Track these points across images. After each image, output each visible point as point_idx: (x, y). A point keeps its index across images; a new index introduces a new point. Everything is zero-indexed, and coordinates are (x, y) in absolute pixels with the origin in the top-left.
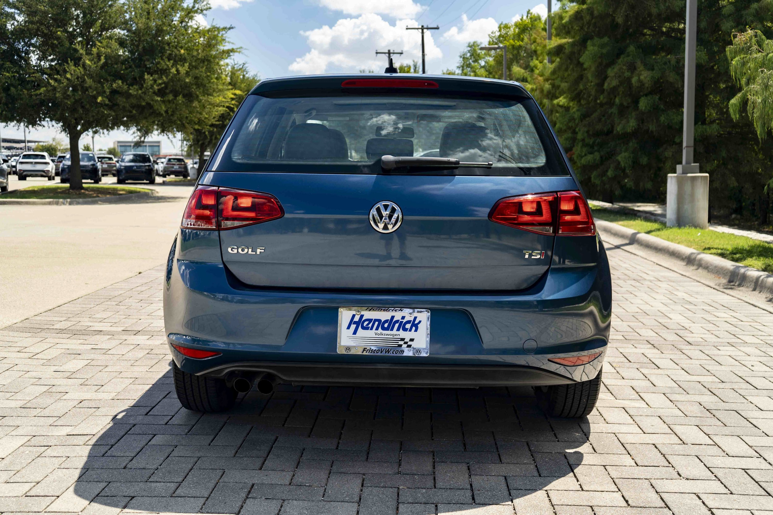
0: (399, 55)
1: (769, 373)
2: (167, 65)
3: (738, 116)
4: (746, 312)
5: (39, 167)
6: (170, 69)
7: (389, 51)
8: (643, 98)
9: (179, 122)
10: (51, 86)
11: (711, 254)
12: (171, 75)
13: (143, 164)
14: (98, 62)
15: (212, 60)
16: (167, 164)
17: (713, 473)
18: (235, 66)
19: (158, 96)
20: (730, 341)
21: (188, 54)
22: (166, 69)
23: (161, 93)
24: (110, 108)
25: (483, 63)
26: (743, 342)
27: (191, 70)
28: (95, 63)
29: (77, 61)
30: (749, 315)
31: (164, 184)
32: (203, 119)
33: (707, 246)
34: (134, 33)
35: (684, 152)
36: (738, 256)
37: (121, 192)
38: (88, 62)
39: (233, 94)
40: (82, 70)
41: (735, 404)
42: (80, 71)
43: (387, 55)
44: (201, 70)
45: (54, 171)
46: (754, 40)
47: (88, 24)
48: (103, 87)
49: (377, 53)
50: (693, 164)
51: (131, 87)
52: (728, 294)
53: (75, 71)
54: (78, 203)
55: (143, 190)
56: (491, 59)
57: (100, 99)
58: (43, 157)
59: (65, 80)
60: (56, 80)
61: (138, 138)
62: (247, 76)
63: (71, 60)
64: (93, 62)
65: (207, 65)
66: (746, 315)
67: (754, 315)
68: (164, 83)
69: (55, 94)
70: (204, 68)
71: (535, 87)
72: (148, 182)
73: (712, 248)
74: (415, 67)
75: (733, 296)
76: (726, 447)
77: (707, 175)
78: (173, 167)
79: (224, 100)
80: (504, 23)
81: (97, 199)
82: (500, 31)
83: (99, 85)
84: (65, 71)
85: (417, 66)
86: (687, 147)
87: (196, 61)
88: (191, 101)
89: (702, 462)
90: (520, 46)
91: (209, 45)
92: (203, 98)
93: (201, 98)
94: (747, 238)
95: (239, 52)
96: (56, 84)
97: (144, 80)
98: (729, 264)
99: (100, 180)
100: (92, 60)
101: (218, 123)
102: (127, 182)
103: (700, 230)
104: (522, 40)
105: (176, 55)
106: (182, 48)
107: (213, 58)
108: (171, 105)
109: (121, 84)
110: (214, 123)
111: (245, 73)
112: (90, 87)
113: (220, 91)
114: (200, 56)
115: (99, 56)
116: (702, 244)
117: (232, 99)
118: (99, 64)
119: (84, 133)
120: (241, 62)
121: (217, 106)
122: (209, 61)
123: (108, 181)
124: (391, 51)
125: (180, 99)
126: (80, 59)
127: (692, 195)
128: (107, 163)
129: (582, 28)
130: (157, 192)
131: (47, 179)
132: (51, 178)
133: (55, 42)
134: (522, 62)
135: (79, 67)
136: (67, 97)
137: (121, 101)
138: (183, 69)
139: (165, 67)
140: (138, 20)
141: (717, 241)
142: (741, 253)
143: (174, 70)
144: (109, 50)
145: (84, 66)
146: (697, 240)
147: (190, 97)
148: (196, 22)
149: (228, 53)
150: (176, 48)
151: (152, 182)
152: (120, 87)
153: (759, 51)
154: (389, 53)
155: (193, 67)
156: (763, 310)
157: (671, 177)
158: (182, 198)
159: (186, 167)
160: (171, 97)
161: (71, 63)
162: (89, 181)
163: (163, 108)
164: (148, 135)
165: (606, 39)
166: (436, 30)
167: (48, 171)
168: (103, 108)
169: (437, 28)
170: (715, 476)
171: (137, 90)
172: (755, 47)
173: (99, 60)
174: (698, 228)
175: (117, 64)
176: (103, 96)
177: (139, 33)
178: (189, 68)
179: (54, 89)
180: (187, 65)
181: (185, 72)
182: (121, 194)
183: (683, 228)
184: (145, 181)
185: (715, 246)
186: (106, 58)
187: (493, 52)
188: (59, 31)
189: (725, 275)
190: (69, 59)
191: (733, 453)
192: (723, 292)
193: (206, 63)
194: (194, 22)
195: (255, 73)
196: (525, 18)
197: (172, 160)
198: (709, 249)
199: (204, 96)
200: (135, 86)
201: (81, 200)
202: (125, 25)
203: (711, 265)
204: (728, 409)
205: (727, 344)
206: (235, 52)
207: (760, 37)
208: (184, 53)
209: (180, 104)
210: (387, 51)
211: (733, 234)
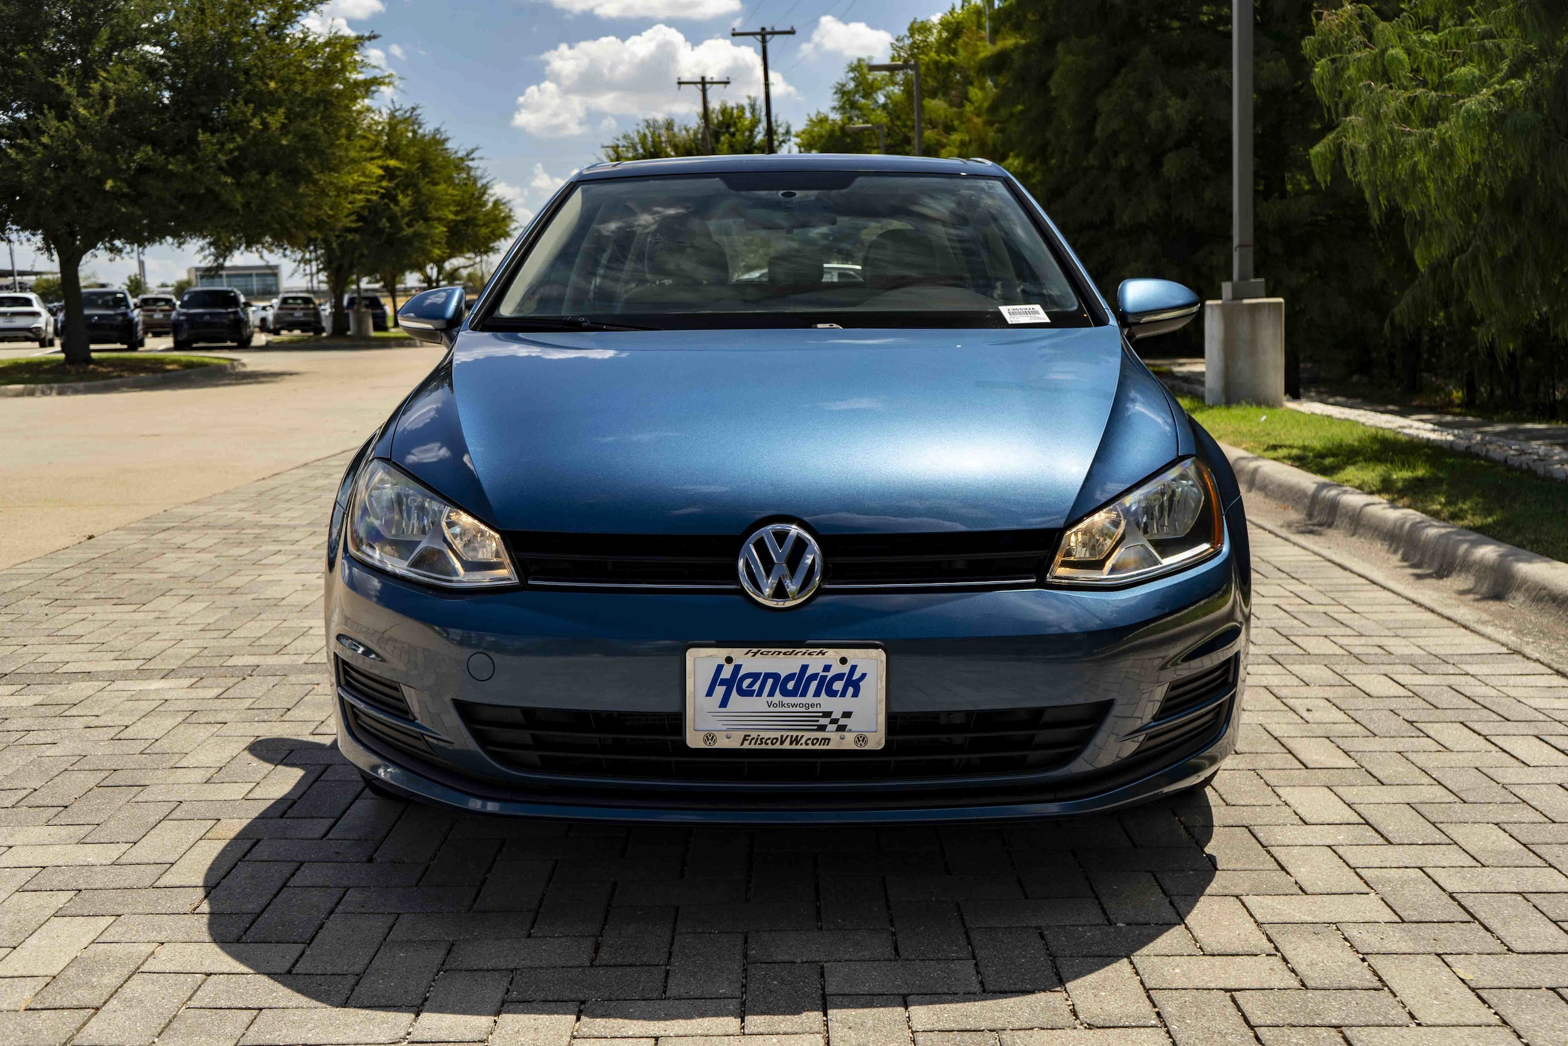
0: (722, 86)
1: (1341, 727)
2: (244, 113)
3: (1329, 178)
4: (1323, 582)
5: (20, 322)
6: (248, 121)
7: (703, 78)
8: (1170, 155)
9: (276, 226)
10: (12, 160)
11: (1275, 459)
12: (252, 132)
13: (223, 311)
14: (103, 110)
15: (335, 101)
16: (280, 309)
17: (1155, 1006)
18: (397, 114)
19: (226, 174)
20: (1275, 651)
21: (286, 91)
22: (242, 122)
23: (235, 167)
24: (134, 201)
25: (882, 99)
26: (1301, 652)
27: (290, 122)
28: (96, 113)
29: (63, 110)
30: (1329, 588)
31: (268, 347)
32: (325, 218)
33: (1273, 442)
34: (175, 50)
35: (1236, 256)
36: (1328, 461)
37: (170, 367)
38: (82, 111)
39: (381, 167)
40: (71, 127)
41: (1250, 809)
42: (68, 128)
43: (700, 86)
44: (311, 120)
45: (51, 329)
46: (1357, 24)
47: (85, 37)
48: (115, 161)
49: (680, 83)
50: (1252, 280)
51: (171, 159)
52: (1294, 544)
53: (58, 129)
54: (76, 392)
55: (216, 361)
56: (897, 90)
57: (109, 184)
58: (28, 302)
59: (39, 148)
60: (21, 148)
61: (211, 258)
62: (420, 131)
63: (50, 108)
64: (93, 111)
65: (324, 112)
66: (1321, 589)
67: (1339, 588)
68: (238, 148)
69: (20, 176)
70: (319, 116)
71: (967, 138)
72: (235, 344)
73: (1281, 447)
74: (753, 107)
75: (1304, 548)
76: (1202, 927)
77: (1281, 300)
78: (292, 315)
79: (362, 179)
80: (919, 20)
81: (118, 380)
82: (912, 35)
83: (107, 156)
84: (40, 131)
85: (757, 107)
86: (1240, 246)
87: (302, 104)
88: (296, 184)
89: (1137, 973)
90: (950, 65)
91: (328, 73)
92: (322, 178)
93: (317, 177)
94: (1356, 423)
95: (390, 83)
96: (20, 157)
97: (198, 144)
98: (1307, 481)
99: (142, 344)
100: (91, 107)
101: (353, 225)
102: (195, 345)
103: (1267, 411)
104: (954, 52)
105: (261, 93)
106: (272, 78)
107: (337, 97)
108: (256, 191)
109: (151, 153)
110: (348, 225)
111: (416, 127)
112: (89, 161)
113: (353, 161)
114: (308, 94)
115: (104, 97)
116: (1266, 438)
117: (382, 178)
118: (106, 113)
119: (89, 254)
120: (407, 106)
121: (353, 192)
122: (328, 104)
123: (157, 346)
124: (708, 79)
125: (273, 179)
126: (67, 105)
127: (1253, 342)
128: (162, 311)
129: (1043, 17)
130: (244, 365)
131: (37, 344)
132: (45, 343)
133: (20, 72)
134: (954, 93)
135: (66, 122)
136: (42, 181)
137: (153, 185)
138: (276, 120)
139: (240, 117)
140: (181, 25)
141: (1295, 431)
142: (1334, 455)
143: (256, 123)
144: (123, 86)
145: (76, 117)
146: (1257, 430)
147: (295, 175)
148: (301, 28)
149: (369, 86)
150: (261, 79)
151: (244, 344)
152: (149, 159)
153: (1366, 46)
154: (703, 82)
155: (297, 115)
156: (1360, 576)
157: (1211, 306)
158: (291, 374)
159: (317, 314)
160: (254, 176)
161: (51, 115)
162: (118, 346)
163: (239, 198)
164: (231, 252)
165: (1093, 40)
166: (790, 36)
167: (39, 329)
168: (119, 202)
169: (792, 32)
170: (1158, 1014)
171: (184, 164)
172: (1358, 38)
173: (106, 105)
174: (1263, 407)
175: (141, 113)
176: (115, 179)
177: (186, 51)
178: (286, 118)
179: (18, 166)
180: (281, 111)
181: (278, 125)
182: (169, 371)
183: (1234, 406)
184: (229, 344)
185: (1288, 443)
186: (118, 103)
187: (900, 77)
188: (23, 50)
189: (1297, 503)
190: (45, 106)
191: (1214, 945)
192: (1286, 539)
193: (321, 108)
194: (298, 27)
195: (437, 126)
196: (958, 10)
197: (290, 301)
198: (1274, 447)
199: (322, 172)
200: (179, 157)
201: (81, 385)
202: (157, 35)
203: (1272, 482)
204: (1230, 822)
205: (1267, 659)
206: (380, 84)
207: (1369, 17)
208: (276, 90)
209: (275, 189)
210: (699, 80)
211: (1329, 417)
